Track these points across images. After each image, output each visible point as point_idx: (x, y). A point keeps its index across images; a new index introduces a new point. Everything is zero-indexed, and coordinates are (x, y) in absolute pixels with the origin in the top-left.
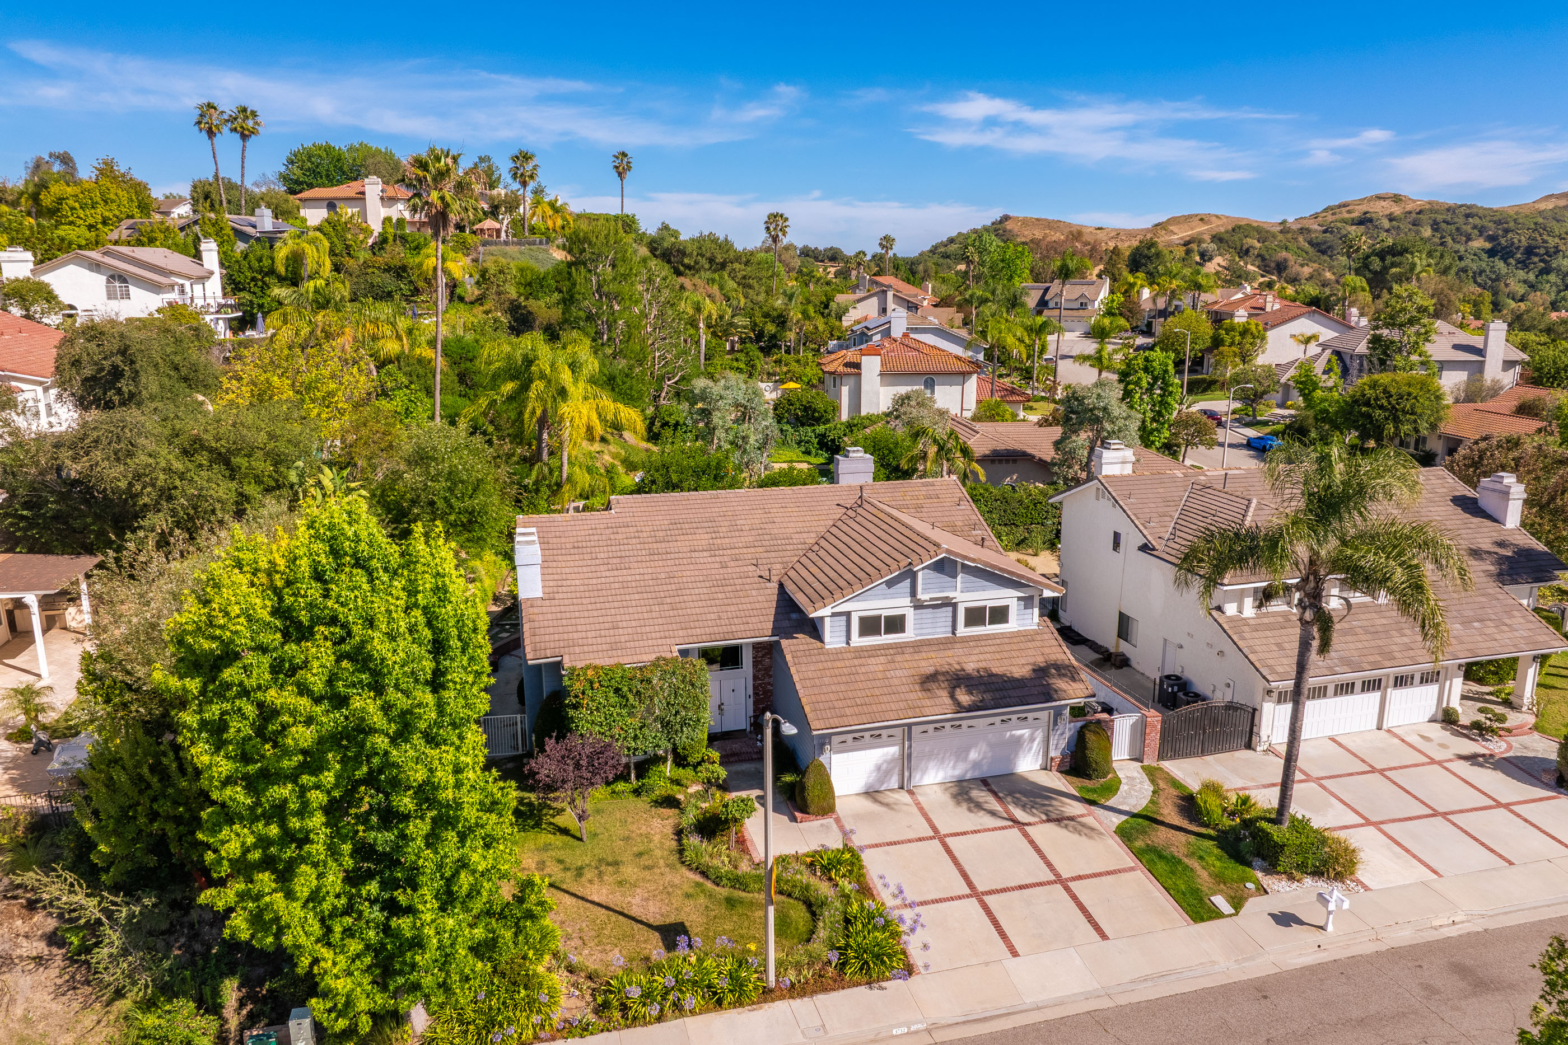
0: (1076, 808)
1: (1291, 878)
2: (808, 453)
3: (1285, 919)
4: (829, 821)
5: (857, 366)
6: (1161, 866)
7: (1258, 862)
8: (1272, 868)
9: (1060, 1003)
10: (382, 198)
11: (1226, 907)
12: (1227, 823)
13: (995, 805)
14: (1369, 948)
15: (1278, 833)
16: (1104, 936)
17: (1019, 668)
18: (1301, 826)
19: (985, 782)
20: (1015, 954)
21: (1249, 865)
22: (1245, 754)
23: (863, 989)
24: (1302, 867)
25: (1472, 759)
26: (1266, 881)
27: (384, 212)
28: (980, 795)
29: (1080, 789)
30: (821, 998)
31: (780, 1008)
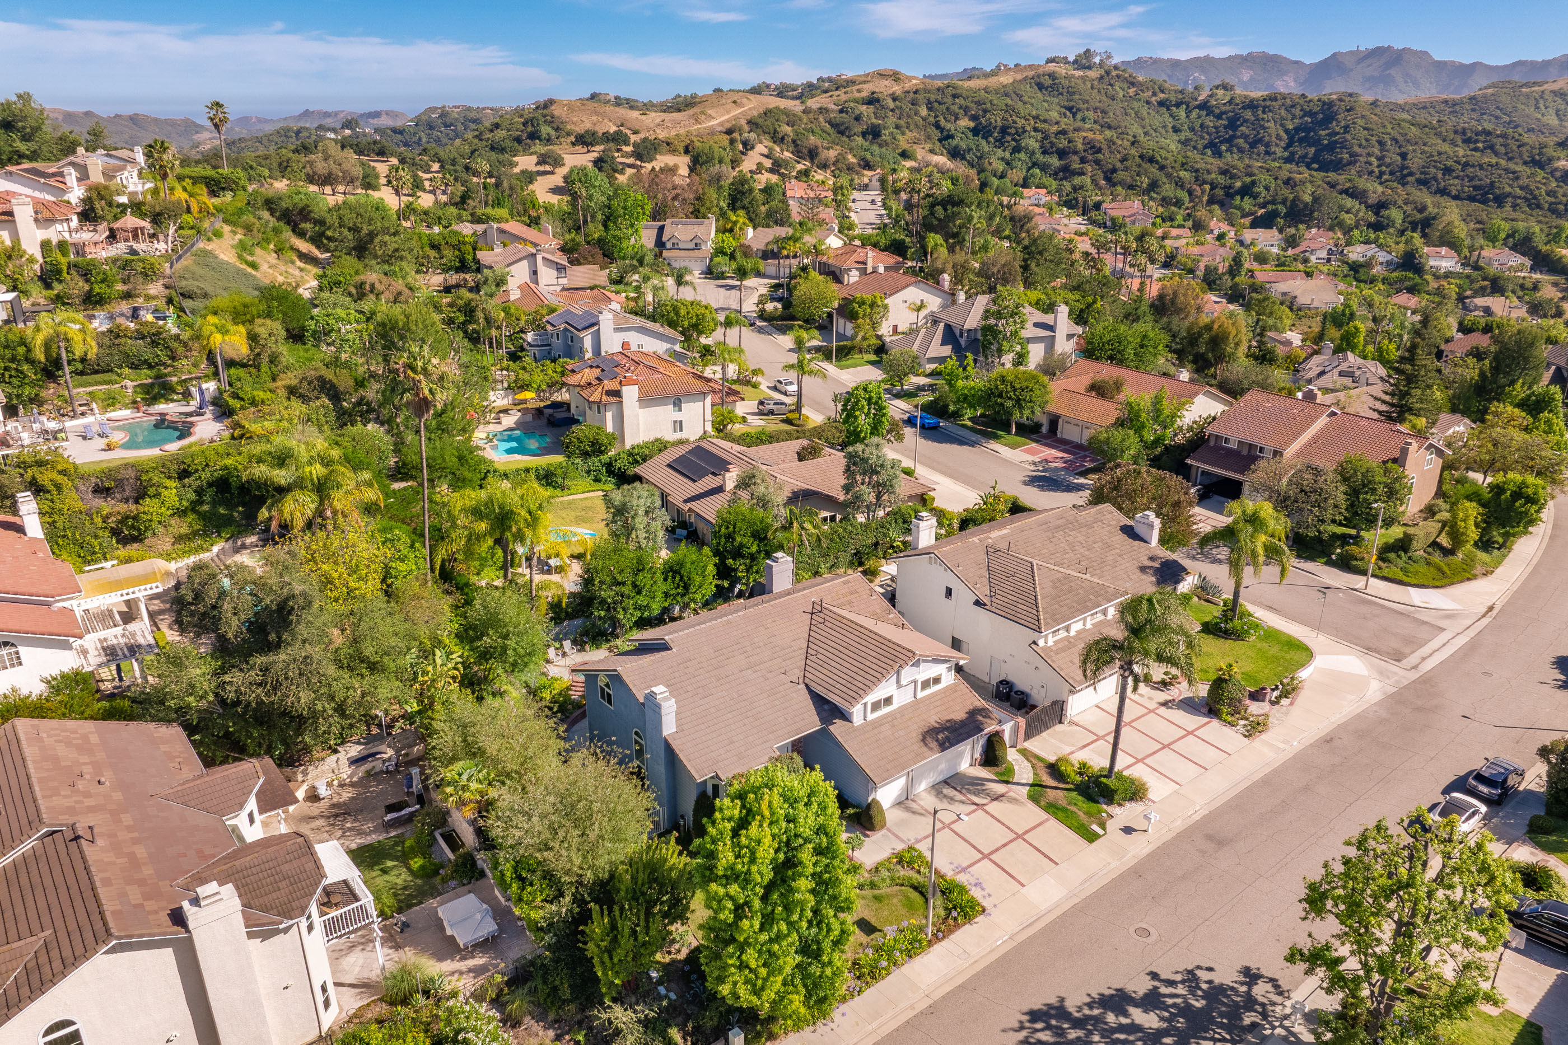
0: (1000, 788)
1: (1120, 805)
2: (597, 480)
3: (1128, 830)
4: (884, 831)
5: (617, 394)
6: (1060, 814)
7: (1101, 800)
8: (1110, 801)
9: (1057, 906)
10: (36, 220)
11: (1100, 832)
12: (1078, 779)
13: (959, 797)
14: (1168, 837)
15: (1111, 782)
16: (1056, 864)
17: (959, 714)
18: (1120, 777)
19: (946, 782)
20: (1023, 885)
21: (1097, 802)
22: (1059, 728)
23: (967, 926)
24: (1125, 799)
25: (1165, 704)
26: (1111, 809)
27: (41, 235)
28: (948, 791)
29: (997, 774)
30: (952, 937)
31: (938, 948)
